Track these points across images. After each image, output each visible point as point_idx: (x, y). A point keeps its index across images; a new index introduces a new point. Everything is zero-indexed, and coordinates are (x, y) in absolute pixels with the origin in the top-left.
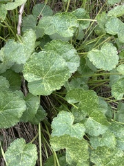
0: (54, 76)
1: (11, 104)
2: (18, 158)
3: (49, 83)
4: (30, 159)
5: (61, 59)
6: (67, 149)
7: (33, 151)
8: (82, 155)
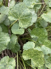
0: (24, 18)
1: (2, 39)
2: (5, 66)
3: (22, 22)
4: (12, 66)
5: (28, 9)
6: (32, 59)
7: (13, 62)
8: (40, 62)
